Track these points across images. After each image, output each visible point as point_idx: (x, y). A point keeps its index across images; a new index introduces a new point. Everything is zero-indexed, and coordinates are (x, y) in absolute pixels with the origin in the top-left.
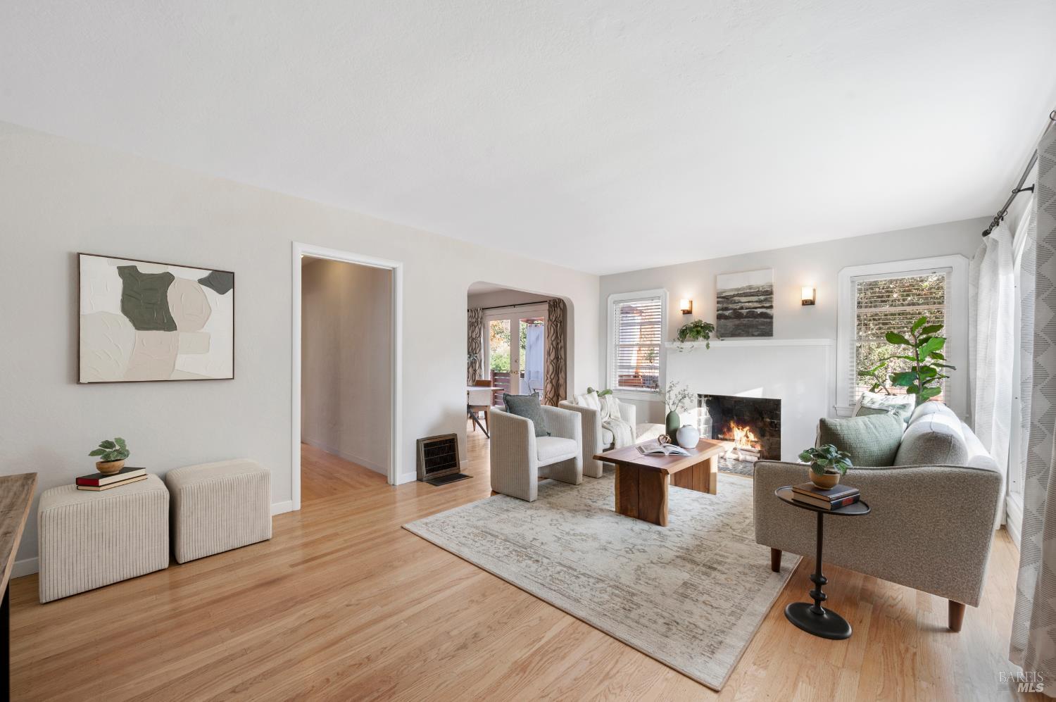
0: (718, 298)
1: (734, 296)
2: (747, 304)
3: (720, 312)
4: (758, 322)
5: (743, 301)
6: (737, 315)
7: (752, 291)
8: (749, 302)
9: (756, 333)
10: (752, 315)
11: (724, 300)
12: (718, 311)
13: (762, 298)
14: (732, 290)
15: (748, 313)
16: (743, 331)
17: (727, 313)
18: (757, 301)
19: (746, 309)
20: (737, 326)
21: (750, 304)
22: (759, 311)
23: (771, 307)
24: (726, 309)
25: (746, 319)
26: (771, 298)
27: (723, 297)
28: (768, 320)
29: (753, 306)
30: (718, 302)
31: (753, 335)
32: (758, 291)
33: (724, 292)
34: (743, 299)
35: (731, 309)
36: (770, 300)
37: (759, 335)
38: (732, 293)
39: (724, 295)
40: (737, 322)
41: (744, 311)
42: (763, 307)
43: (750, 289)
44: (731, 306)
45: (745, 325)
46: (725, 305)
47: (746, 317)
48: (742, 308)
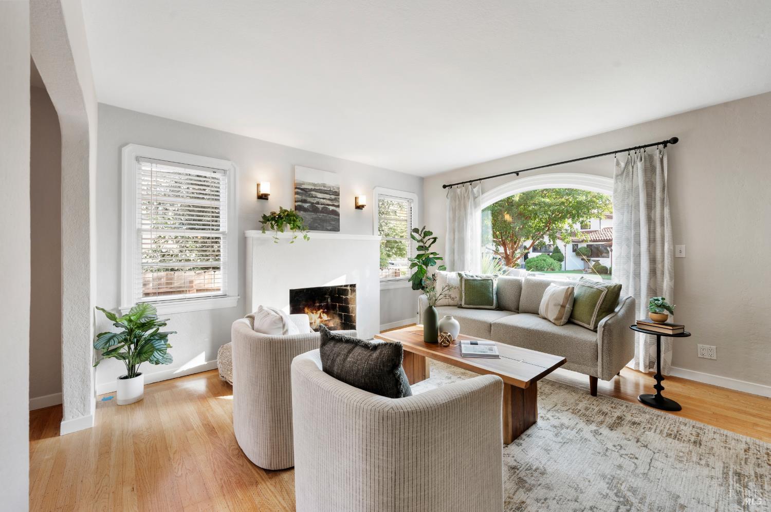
0: (296, 188)
1: (311, 190)
2: (322, 200)
3: (299, 203)
4: (330, 217)
5: (318, 197)
6: (314, 209)
7: (326, 189)
8: (323, 199)
9: (329, 228)
10: (325, 210)
11: (302, 192)
12: (296, 202)
13: (333, 197)
14: (310, 184)
15: (323, 208)
16: (319, 225)
17: (306, 205)
18: (329, 199)
19: (322, 204)
20: (315, 220)
21: (324, 200)
22: (331, 208)
23: (338, 206)
24: (305, 201)
25: (322, 214)
26: (339, 198)
27: (302, 189)
28: (337, 217)
29: (326, 203)
30: (297, 193)
31: (327, 230)
32: (330, 190)
33: (302, 184)
34: (320, 195)
35: (310, 202)
36: (337, 200)
37: (330, 230)
38: (310, 187)
39: (303, 187)
40: (315, 216)
41: (320, 206)
42: (333, 205)
43: (324, 187)
44: (309, 199)
45: (320, 219)
46: (304, 198)
47: (322, 212)
48: (318, 203)
